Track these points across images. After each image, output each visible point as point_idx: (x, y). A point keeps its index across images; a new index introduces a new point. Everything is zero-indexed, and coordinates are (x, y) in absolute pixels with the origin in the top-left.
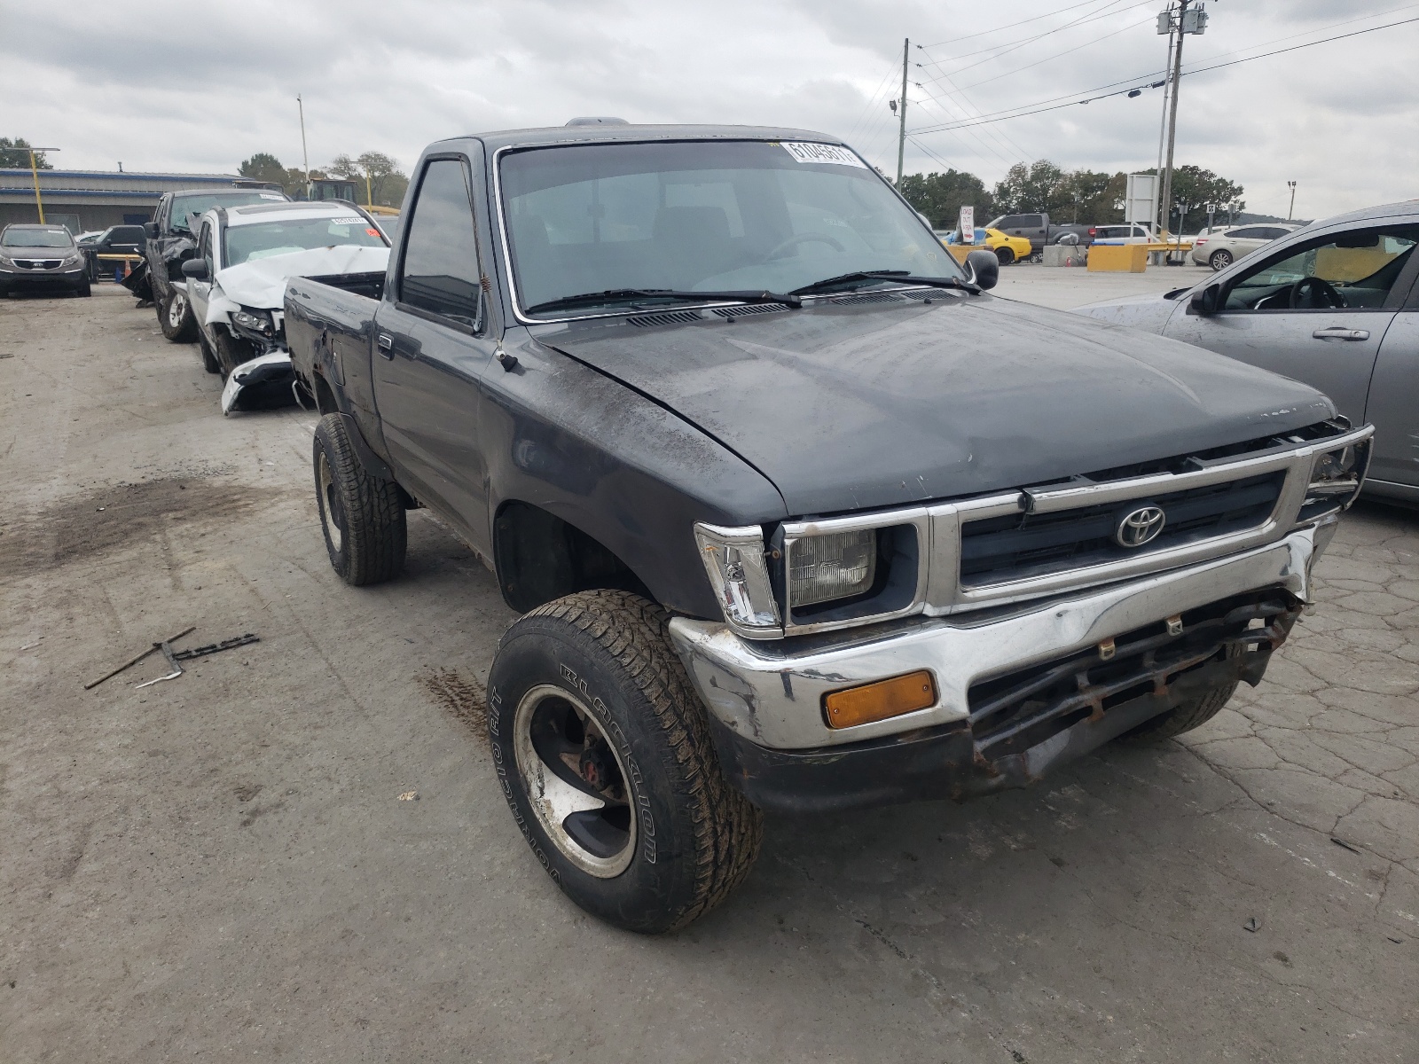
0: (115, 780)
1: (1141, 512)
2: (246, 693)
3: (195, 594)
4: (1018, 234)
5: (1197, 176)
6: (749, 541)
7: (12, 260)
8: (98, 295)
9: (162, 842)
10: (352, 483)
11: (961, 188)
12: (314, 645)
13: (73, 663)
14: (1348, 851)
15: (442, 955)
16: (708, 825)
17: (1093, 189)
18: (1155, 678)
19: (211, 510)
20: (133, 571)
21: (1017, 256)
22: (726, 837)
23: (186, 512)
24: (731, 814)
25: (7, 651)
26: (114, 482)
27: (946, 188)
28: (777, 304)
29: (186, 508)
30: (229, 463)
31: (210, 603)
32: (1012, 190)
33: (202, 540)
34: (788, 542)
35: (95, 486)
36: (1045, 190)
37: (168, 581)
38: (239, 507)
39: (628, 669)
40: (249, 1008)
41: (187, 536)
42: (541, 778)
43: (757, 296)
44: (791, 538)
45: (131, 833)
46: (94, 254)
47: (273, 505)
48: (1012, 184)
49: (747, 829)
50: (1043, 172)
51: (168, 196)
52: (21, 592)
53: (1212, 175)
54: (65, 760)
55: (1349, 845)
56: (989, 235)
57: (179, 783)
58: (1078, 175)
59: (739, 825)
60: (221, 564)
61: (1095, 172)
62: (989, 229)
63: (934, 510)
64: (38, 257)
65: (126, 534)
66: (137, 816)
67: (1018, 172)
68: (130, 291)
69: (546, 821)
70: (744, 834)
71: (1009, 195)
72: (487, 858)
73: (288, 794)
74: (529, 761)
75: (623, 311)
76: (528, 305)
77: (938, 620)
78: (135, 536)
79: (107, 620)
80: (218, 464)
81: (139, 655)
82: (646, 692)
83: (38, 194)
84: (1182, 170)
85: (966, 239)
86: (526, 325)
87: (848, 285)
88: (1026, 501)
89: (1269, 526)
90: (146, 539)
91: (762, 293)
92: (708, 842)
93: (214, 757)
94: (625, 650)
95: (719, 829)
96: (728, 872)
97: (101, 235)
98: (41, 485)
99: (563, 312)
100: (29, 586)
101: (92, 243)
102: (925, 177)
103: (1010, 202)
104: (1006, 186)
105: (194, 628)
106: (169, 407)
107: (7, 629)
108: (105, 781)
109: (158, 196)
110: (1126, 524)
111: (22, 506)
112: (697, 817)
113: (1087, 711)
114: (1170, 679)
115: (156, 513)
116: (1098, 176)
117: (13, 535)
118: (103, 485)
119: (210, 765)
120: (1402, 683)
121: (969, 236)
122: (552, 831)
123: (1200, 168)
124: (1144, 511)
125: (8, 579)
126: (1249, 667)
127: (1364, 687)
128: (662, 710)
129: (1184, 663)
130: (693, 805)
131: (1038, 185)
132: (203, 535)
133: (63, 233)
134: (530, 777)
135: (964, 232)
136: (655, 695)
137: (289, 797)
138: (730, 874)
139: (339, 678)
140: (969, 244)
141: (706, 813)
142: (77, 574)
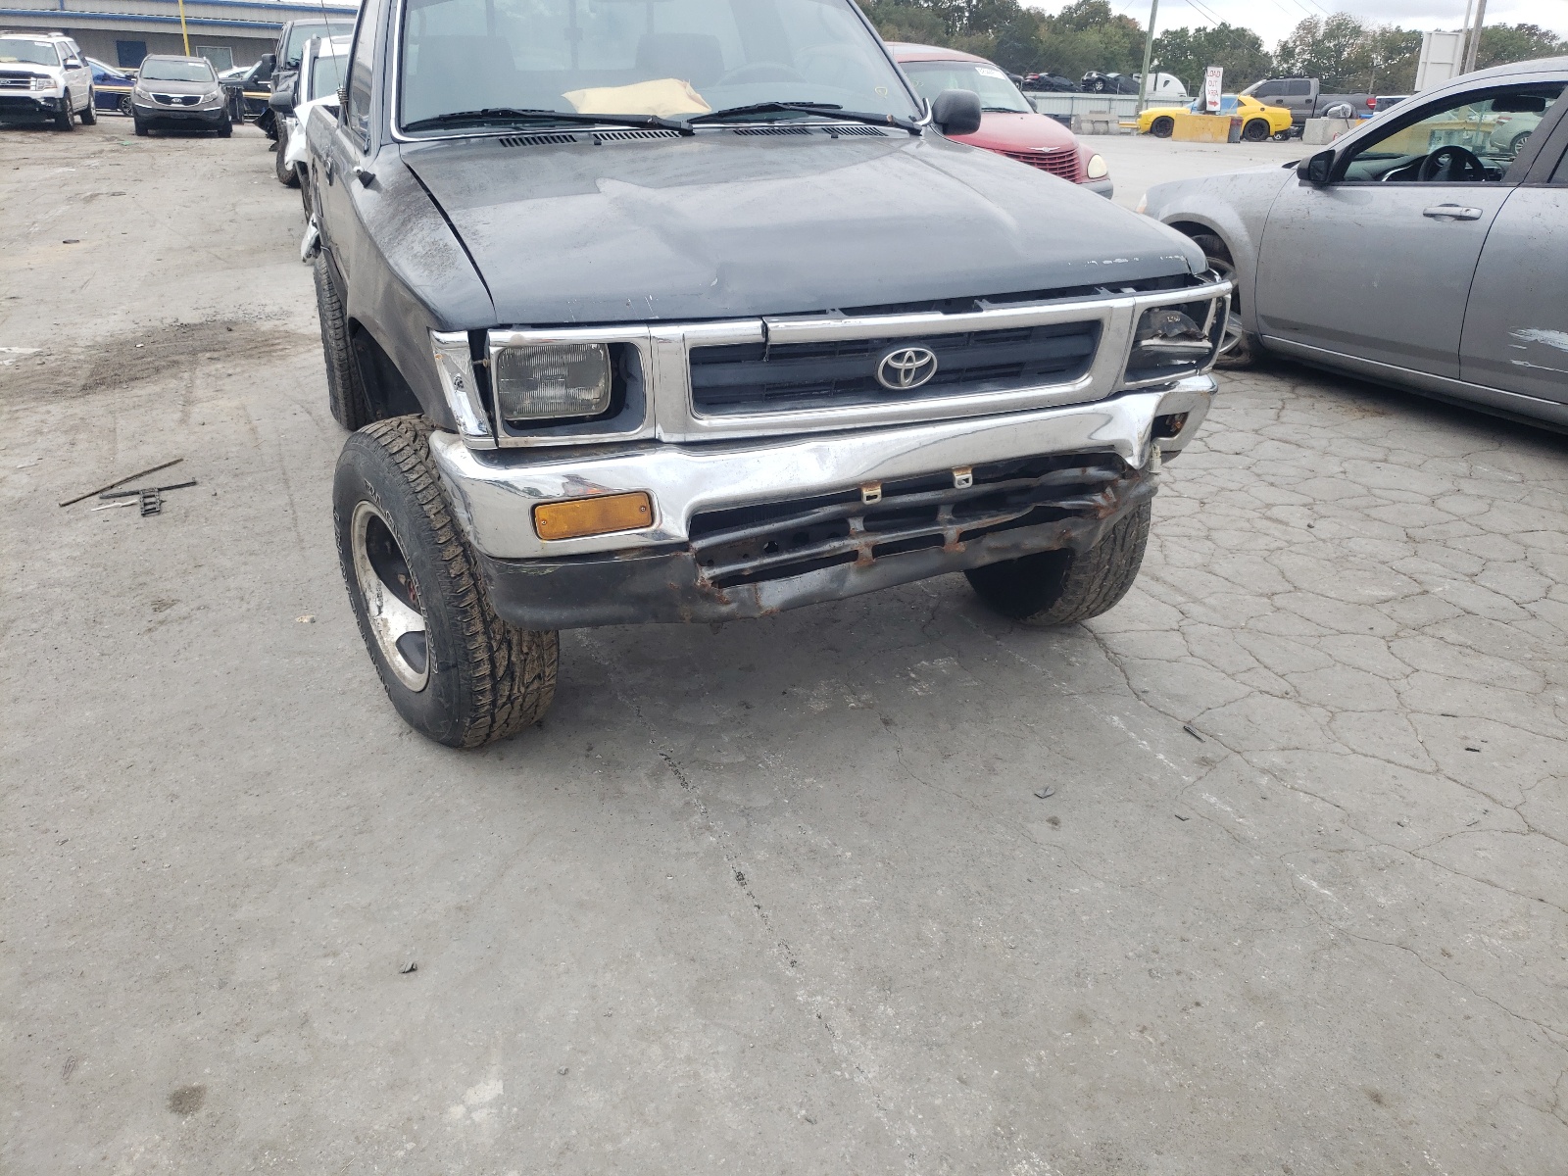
0: (52, 586)
1: (905, 353)
2: (203, 520)
3: (196, 430)
4: (1279, 103)
5: (1535, 38)
6: (457, 345)
7: (151, 94)
8: (240, 136)
9: (69, 639)
10: (337, 322)
11: (1234, 47)
12: (286, 481)
13: (58, 483)
14: (1193, 738)
15: (269, 750)
16: (481, 639)
17: (1400, 51)
18: (945, 533)
19: (248, 352)
20: (150, 404)
21: (1273, 130)
22: (504, 653)
23: (223, 353)
24: (509, 632)
25: (4, 467)
26: (169, 321)
27: (1215, 46)
28: (669, 131)
29: (225, 349)
30: (285, 308)
31: (207, 438)
32: (1297, 50)
33: (227, 380)
34: (493, 350)
35: (149, 324)
36: (1339, 50)
37: (178, 416)
38: (275, 351)
39: (412, 485)
40: (83, 776)
41: (214, 376)
42: (379, 596)
43: (643, 120)
44: (496, 346)
45: (45, 631)
46: (239, 91)
47: (309, 351)
48: (1298, 43)
49: (530, 649)
50: (1340, 28)
51: (287, 27)
52: (38, 417)
53: (1554, 37)
54: (15, 565)
55: (1198, 734)
56: (1241, 103)
57: (106, 592)
58: (1384, 32)
59: (520, 644)
60: (235, 403)
61: (1405, 29)
62: (1244, 96)
63: (658, 331)
64: (177, 91)
65: (157, 370)
66: (58, 616)
67: (1308, 27)
68: (262, 132)
69: (382, 638)
70: (527, 654)
71: (1294, 57)
72: (350, 675)
73: (199, 609)
74: (369, 579)
75: (502, 131)
76: (407, 120)
77: (673, 447)
78: (166, 373)
79: (106, 447)
80: (276, 309)
81: (120, 480)
82: (426, 508)
83: (183, 22)
84: (1517, 29)
85: (1210, 108)
86: (399, 142)
87: (765, 116)
88: (765, 330)
89: (1084, 382)
90: (174, 376)
91: (649, 117)
92: (482, 655)
93: (148, 573)
94: (415, 466)
95: (494, 644)
96: (511, 690)
97: (248, 71)
98: (99, 321)
99: (442, 131)
100: (49, 412)
101: (239, 80)
102: (1191, 32)
103: (1293, 65)
104: (1291, 45)
105: (182, 460)
106: (253, 252)
107: (13, 449)
108: (43, 585)
109: (278, 28)
110: (887, 363)
111: (74, 339)
112: (468, 630)
113: (853, 556)
114: (964, 536)
115: (194, 353)
116: (1409, 33)
117: (53, 365)
118: (157, 323)
119: (141, 580)
120: (1375, 593)
121: (1215, 103)
122: (385, 647)
123: (1540, 28)
124: (910, 351)
125: (33, 404)
126: (1074, 534)
127: (1332, 594)
128: (438, 526)
129: (986, 522)
130: (464, 618)
131: (1331, 45)
132: (230, 375)
133: (203, 66)
134: (369, 595)
135: (1209, 98)
136: (434, 511)
137: (198, 612)
138: (515, 691)
139: (294, 512)
140: (1213, 113)
141: (479, 627)
142: (97, 404)
